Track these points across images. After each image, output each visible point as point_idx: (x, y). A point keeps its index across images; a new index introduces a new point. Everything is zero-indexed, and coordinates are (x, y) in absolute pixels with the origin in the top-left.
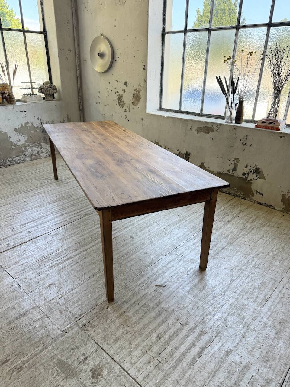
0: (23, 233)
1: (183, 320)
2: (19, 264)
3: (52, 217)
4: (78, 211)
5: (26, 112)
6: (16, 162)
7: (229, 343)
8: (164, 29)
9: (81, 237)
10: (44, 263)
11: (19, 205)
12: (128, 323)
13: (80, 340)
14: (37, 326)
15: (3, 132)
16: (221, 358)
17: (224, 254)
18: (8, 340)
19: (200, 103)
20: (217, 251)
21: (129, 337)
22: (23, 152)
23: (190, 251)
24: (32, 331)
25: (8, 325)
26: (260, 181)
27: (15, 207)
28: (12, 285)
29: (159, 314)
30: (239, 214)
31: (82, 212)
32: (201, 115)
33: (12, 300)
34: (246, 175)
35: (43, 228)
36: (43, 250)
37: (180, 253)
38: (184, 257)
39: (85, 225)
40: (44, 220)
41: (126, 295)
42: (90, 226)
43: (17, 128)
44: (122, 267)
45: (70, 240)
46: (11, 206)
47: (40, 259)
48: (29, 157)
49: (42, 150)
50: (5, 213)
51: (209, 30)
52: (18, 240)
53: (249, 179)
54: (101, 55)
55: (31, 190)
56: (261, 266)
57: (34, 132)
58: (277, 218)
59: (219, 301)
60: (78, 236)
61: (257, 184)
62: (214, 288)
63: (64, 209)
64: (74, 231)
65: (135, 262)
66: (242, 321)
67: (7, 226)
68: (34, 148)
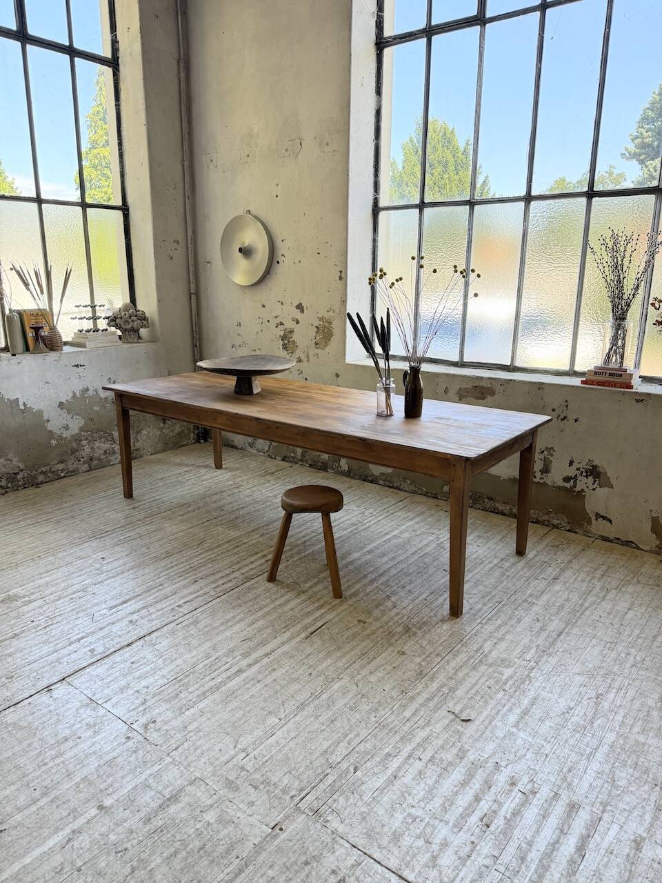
0: (118, 625)
1: (523, 784)
2: (130, 692)
3: (174, 587)
4: (227, 572)
5: (84, 367)
6: (58, 475)
7: (635, 824)
8: (376, 201)
9: (249, 626)
10: (186, 686)
11: (91, 565)
12: (410, 800)
13: (318, 844)
14: (211, 821)
15: (34, 410)
16: (628, 856)
17: (565, 645)
18: (155, 857)
19: (458, 342)
20: (551, 640)
21: (421, 828)
22: (74, 451)
23: (495, 643)
24: (205, 833)
25: (145, 823)
26: (603, 492)
27: (84, 572)
28: (128, 738)
29: (470, 775)
30: (570, 561)
31: (236, 574)
32: (461, 364)
33: (139, 769)
34: (572, 482)
35: (161, 612)
36: (176, 659)
37: (475, 649)
38: (486, 656)
39: (250, 601)
40: (157, 594)
41: (387, 742)
42: (263, 603)
43: (63, 400)
44: (360, 685)
45: (228, 634)
46: (72, 569)
47: (174, 678)
48: (84, 463)
50: (63, 585)
51: (471, 204)
52: (112, 640)
53: (578, 489)
54: (246, 252)
55: (110, 533)
56: (647, 663)
57: (98, 409)
58: (649, 566)
59: (586, 740)
60: (241, 625)
61: (597, 499)
62: (567, 715)
63: (195, 570)
64: (232, 615)
65: (384, 672)
66: (645, 776)
67: (78, 613)
68: (97, 444)
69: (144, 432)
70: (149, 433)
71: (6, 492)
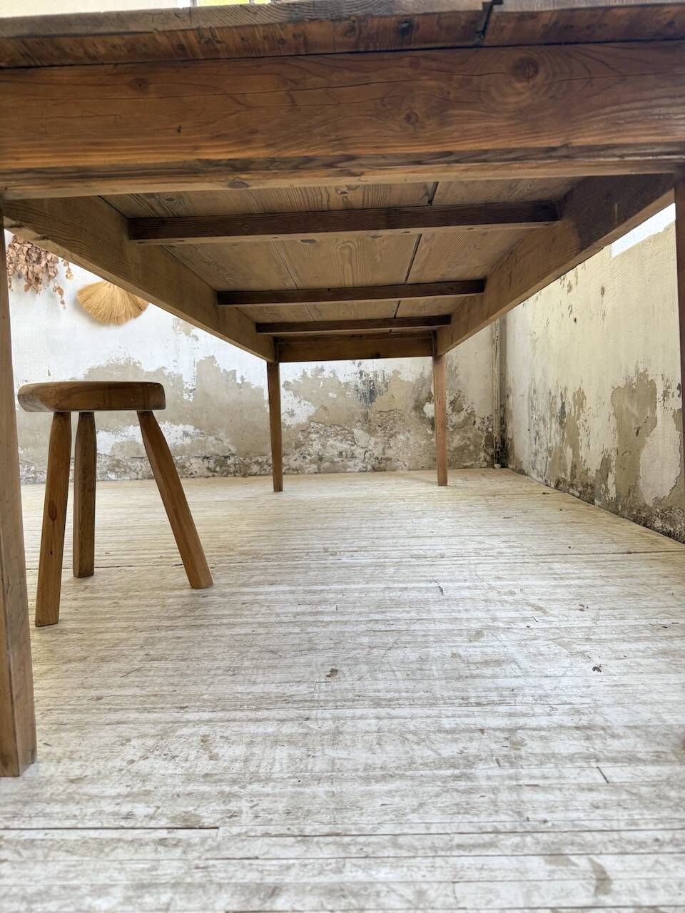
15: (253, 387)
43: (290, 379)
48: (311, 462)
49: (353, 448)
57: (335, 396)
68: (331, 441)
69: (401, 437)
70: (408, 439)
71: (214, 476)
